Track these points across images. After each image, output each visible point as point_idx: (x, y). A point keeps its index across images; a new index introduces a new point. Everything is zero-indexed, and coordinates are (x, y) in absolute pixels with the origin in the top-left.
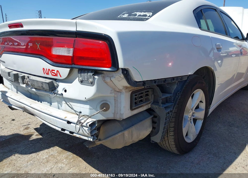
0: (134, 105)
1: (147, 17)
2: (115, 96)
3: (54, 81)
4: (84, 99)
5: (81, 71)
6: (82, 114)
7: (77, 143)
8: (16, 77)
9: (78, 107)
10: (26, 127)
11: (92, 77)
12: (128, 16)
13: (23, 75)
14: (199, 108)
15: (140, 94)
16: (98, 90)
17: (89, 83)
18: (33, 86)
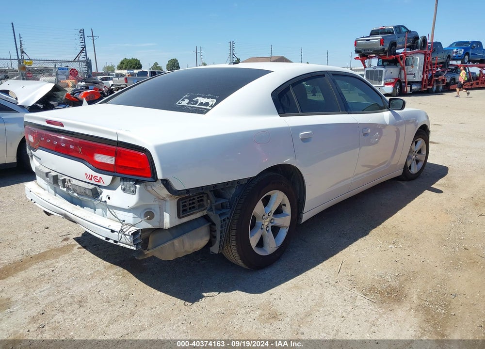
0: (181, 213)
1: (208, 107)
2: (160, 204)
3: (97, 187)
4: (127, 208)
5: (124, 179)
6: (126, 222)
7: (130, 257)
8: (55, 179)
9: (122, 215)
10: (64, 237)
11: (134, 186)
12: (188, 104)
13: (64, 177)
14: (282, 212)
15: (190, 200)
16: (141, 198)
17: (130, 192)
18: (75, 191)
